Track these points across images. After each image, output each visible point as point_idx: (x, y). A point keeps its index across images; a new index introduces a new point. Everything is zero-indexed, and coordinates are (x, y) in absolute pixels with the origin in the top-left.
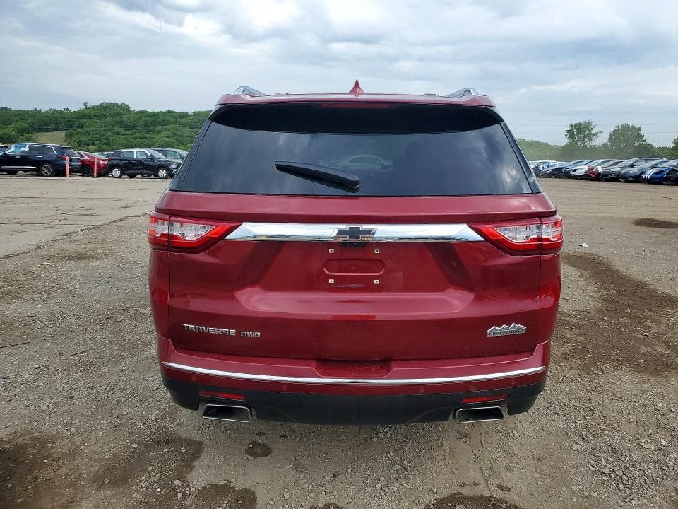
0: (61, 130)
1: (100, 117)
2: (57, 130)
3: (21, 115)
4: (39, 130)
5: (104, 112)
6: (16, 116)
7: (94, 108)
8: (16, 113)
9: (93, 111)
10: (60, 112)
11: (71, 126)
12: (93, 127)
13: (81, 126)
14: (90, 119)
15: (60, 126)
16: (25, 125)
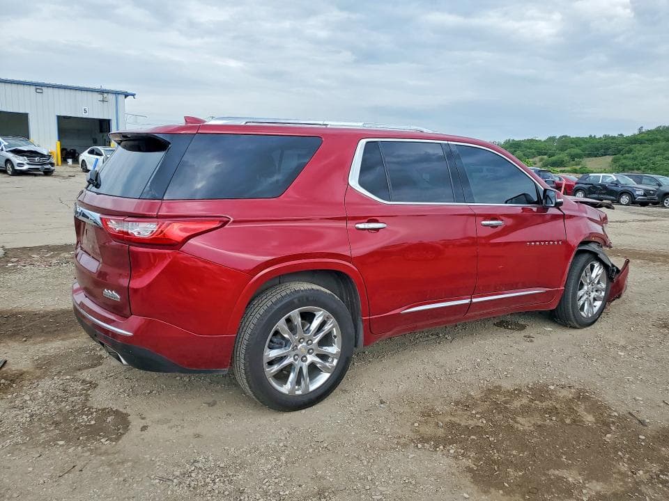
0: (609, 155)
1: (651, 141)
2: (605, 155)
3: (577, 142)
4: (589, 155)
5: (658, 137)
6: (572, 143)
7: (649, 132)
8: (573, 140)
9: (646, 135)
10: (613, 138)
11: (619, 151)
12: (641, 151)
13: (630, 151)
14: (641, 143)
15: (610, 151)
16: (577, 151)
